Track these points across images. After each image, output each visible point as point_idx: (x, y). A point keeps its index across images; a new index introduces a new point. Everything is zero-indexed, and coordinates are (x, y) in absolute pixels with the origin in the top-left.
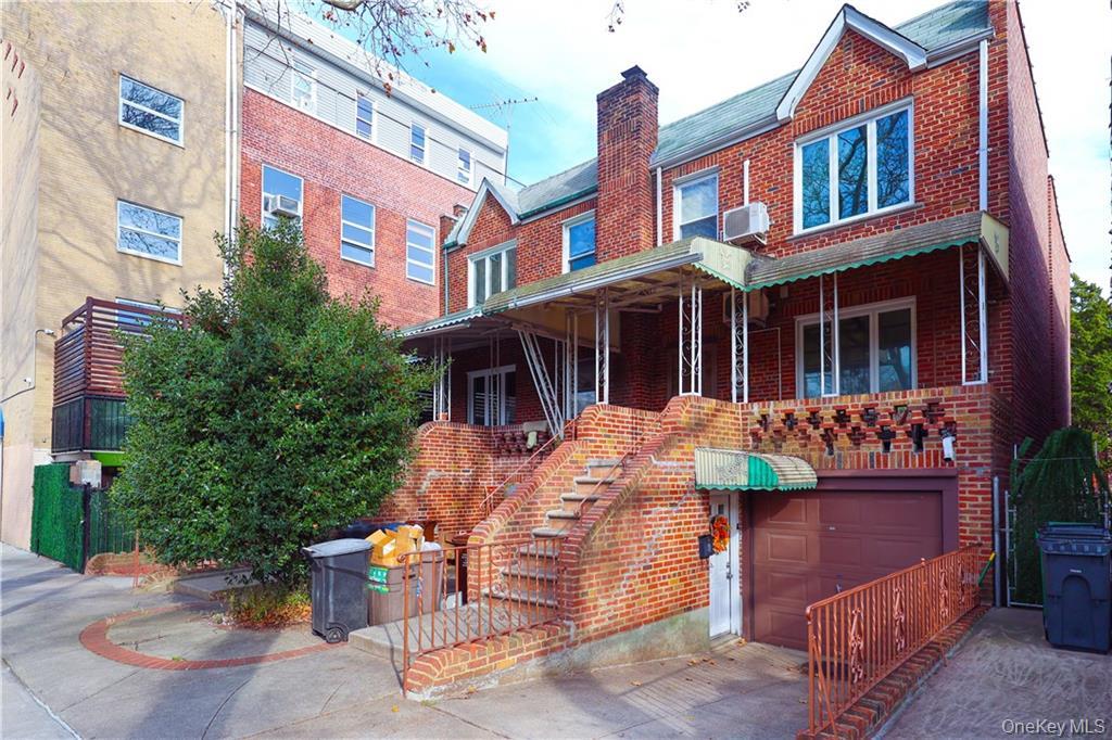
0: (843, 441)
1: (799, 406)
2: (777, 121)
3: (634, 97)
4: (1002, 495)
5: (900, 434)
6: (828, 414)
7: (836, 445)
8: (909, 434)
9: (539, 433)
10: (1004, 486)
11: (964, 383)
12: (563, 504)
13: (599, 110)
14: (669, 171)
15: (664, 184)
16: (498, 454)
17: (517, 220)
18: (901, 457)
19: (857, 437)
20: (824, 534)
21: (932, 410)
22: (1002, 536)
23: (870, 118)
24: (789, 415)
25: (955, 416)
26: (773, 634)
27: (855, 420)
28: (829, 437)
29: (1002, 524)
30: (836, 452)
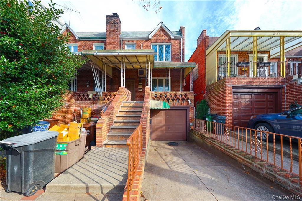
0: (171, 100)
1: (163, 93)
2: (148, 38)
3: (117, 20)
4: (195, 110)
5: (180, 99)
6: (168, 94)
7: (169, 101)
8: (182, 99)
9: (93, 94)
10: (195, 109)
11: (190, 91)
12: (119, 113)
13: (106, 19)
14: (124, 40)
15: (123, 43)
16: (77, 99)
17: (78, 39)
18: (180, 103)
19: (173, 100)
20: (166, 118)
21: (186, 95)
22: (195, 116)
23: (164, 44)
24: (161, 95)
25: (189, 97)
26: (156, 138)
27: (173, 96)
28: (168, 100)
29: (195, 115)
30: (169, 102)
